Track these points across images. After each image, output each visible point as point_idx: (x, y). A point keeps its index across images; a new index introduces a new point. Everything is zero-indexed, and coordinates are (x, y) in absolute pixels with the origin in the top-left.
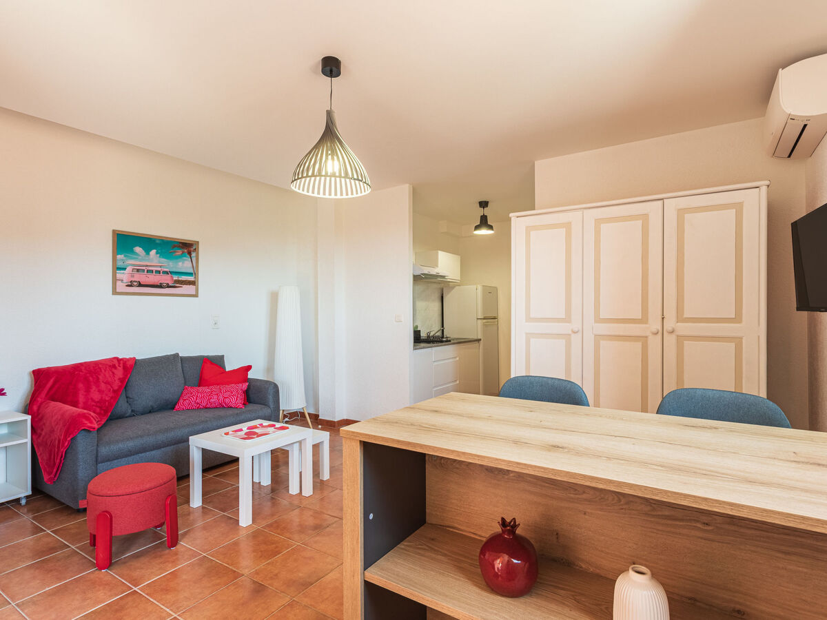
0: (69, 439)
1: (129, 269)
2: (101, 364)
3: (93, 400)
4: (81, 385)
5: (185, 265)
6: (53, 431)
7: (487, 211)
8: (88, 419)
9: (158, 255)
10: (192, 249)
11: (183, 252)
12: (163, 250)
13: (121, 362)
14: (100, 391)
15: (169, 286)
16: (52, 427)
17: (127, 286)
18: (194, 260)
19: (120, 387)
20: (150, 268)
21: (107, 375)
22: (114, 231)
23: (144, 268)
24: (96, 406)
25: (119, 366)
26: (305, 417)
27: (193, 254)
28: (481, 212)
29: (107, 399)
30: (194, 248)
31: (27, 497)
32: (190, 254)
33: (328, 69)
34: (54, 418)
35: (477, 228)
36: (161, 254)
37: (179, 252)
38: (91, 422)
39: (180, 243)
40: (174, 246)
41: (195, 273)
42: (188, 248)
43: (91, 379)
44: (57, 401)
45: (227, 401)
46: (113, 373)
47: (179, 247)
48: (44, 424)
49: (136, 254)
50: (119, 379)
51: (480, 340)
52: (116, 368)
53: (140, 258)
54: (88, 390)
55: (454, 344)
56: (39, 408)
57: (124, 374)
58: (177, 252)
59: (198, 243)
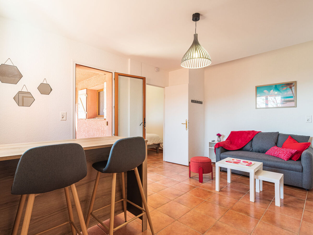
5: (288, 93)
11: (287, 88)
18: (293, 91)
22: (256, 86)
27: (293, 88)
30: (293, 85)
32: (291, 88)
33: (195, 18)
40: (282, 86)
41: (294, 96)
42: (290, 85)
47: (285, 86)
49: (265, 93)
58: (283, 88)
59: (296, 82)
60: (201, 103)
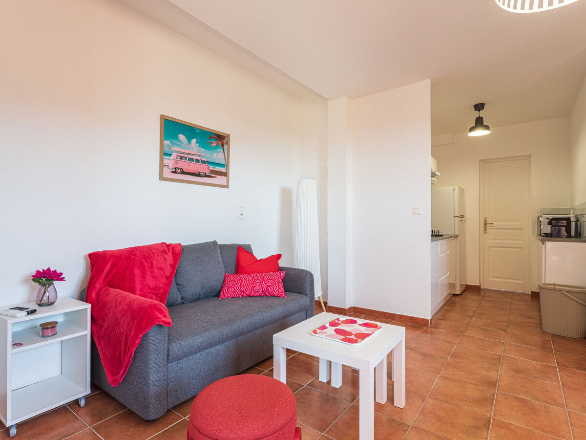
0: (141, 336)
1: (174, 155)
2: (154, 248)
3: (149, 287)
4: (137, 271)
5: (219, 157)
6: (119, 324)
7: (482, 113)
8: (161, 312)
9: (198, 144)
10: (224, 142)
11: (218, 144)
12: (202, 140)
13: (170, 247)
14: (154, 277)
15: (206, 176)
16: (117, 319)
17: (173, 172)
18: (226, 151)
19: (172, 273)
20: (191, 157)
21: (160, 261)
22: (162, 116)
23: (186, 156)
24: (153, 293)
25: (169, 252)
26: (321, 306)
27: (226, 147)
28: (476, 114)
29: (161, 286)
30: (226, 141)
31: (86, 398)
32: (223, 146)
34: (119, 309)
35: (472, 129)
36: (201, 144)
37: (215, 143)
38: (165, 316)
39: (216, 134)
40: (211, 137)
41: (226, 166)
42: (221, 139)
43: (145, 263)
44: (117, 288)
45: (270, 289)
46: (165, 258)
47: (215, 138)
48: (106, 315)
49: (180, 141)
50: (170, 265)
51: (458, 236)
52: (166, 253)
53: (183, 145)
54: (143, 275)
55: (445, 238)
56: (98, 294)
57: (174, 259)
58: (213, 143)
59: (229, 137)
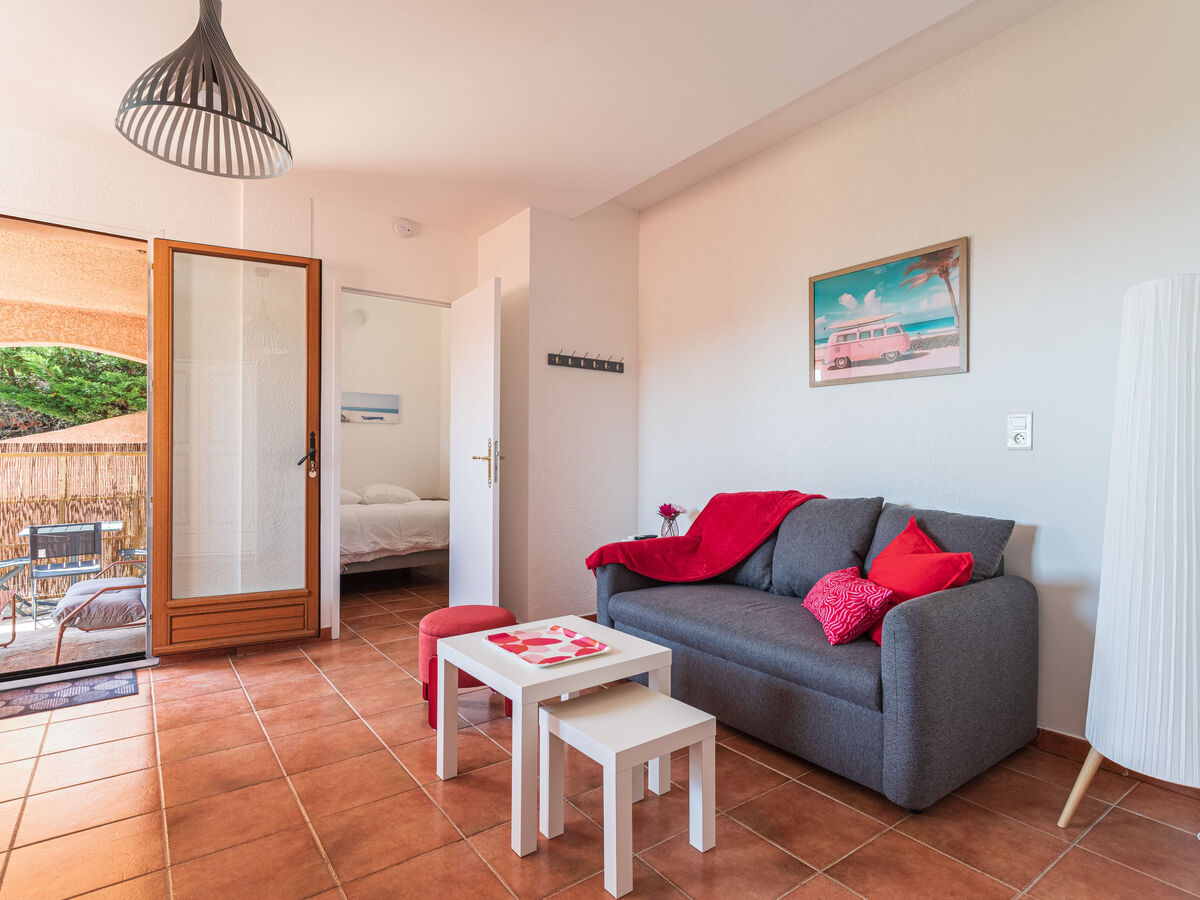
1: (833, 338)
5: (935, 304)
9: (880, 298)
10: (950, 261)
11: (930, 276)
12: (888, 286)
15: (900, 358)
17: (831, 368)
18: (956, 285)
20: (866, 329)
22: (811, 279)
23: (856, 330)
27: (955, 273)
30: (955, 257)
32: (945, 273)
36: (885, 294)
37: (921, 276)
39: (924, 256)
40: (911, 269)
41: (958, 317)
42: (938, 259)
47: (921, 266)
49: (843, 308)
53: (849, 313)
58: (916, 280)
59: (967, 242)
60: (616, 367)
